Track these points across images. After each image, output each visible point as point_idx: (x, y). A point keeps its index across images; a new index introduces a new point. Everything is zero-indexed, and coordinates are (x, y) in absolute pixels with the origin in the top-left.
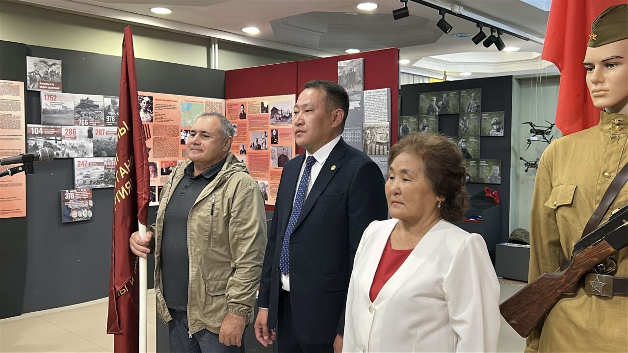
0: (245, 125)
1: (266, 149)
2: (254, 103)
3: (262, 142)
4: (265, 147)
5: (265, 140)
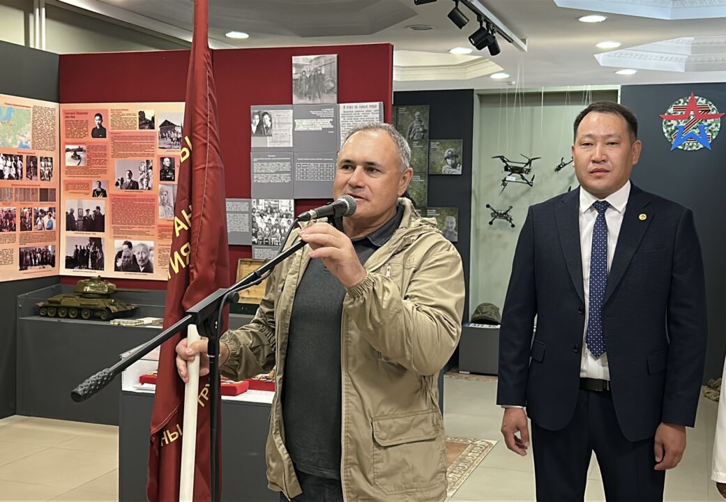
0: (104, 148)
1: (149, 189)
2: (124, 112)
3: (141, 177)
4: (147, 186)
5: (148, 174)
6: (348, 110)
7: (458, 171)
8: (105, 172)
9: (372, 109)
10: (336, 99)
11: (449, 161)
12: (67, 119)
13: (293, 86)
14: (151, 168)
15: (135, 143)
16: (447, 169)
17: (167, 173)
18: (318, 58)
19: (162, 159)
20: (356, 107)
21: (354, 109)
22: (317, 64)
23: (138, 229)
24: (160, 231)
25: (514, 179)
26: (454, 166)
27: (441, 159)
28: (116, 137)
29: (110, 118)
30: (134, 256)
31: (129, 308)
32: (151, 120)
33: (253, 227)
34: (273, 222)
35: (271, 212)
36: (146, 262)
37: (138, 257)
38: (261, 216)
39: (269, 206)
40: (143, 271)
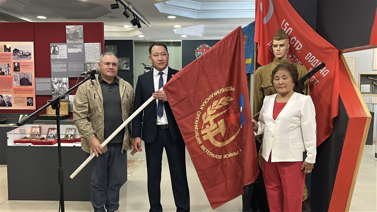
3: (5, 70)
4: (8, 73)
5: (8, 69)
6: (88, 45)
7: (128, 69)
9: (97, 45)
10: (83, 41)
11: (125, 65)
13: (67, 36)
14: (10, 67)
15: (2, 57)
16: (124, 68)
17: (17, 69)
18: (76, 26)
20: (91, 44)
21: (90, 45)
23: (5, 90)
24: (14, 91)
26: (127, 67)
27: (122, 64)
30: (4, 100)
31: (3, 120)
32: (9, 48)
33: (52, 88)
34: (60, 86)
35: (60, 82)
36: (9, 102)
37: (6, 101)
38: (56, 84)
39: (59, 80)
40: (8, 106)
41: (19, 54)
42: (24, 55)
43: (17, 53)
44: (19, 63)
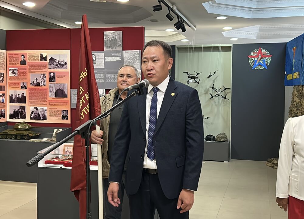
0: (26, 69)
1: (45, 85)
2: (33, 54)
3: (41, 81)
4: (44, 84)
5: (44, 79)
6: (127, 53)
8: (26, 79)
9: (137, 53)
10: (122, 48)
12: (9, 57)
13: (104, 43)
14: (45, 77)
15: (38, 67)
17: (52, 79)
18: (114, 32)
19: (50, 73)
20: (130, 52)
22: (113, 35)
23: (40, 102)
24: (49, 103)
25: (192, 81)
28: (30, 64)
29: (28, 56)
30: (39, 113)
31: (37, 135)
32: (45, 57)
36: (44, 116)
37: (40, 114)
40: (42, 120)
41: (55, 63)
42: (59, 64)
43: (53, 62)
44: (55, 73)
